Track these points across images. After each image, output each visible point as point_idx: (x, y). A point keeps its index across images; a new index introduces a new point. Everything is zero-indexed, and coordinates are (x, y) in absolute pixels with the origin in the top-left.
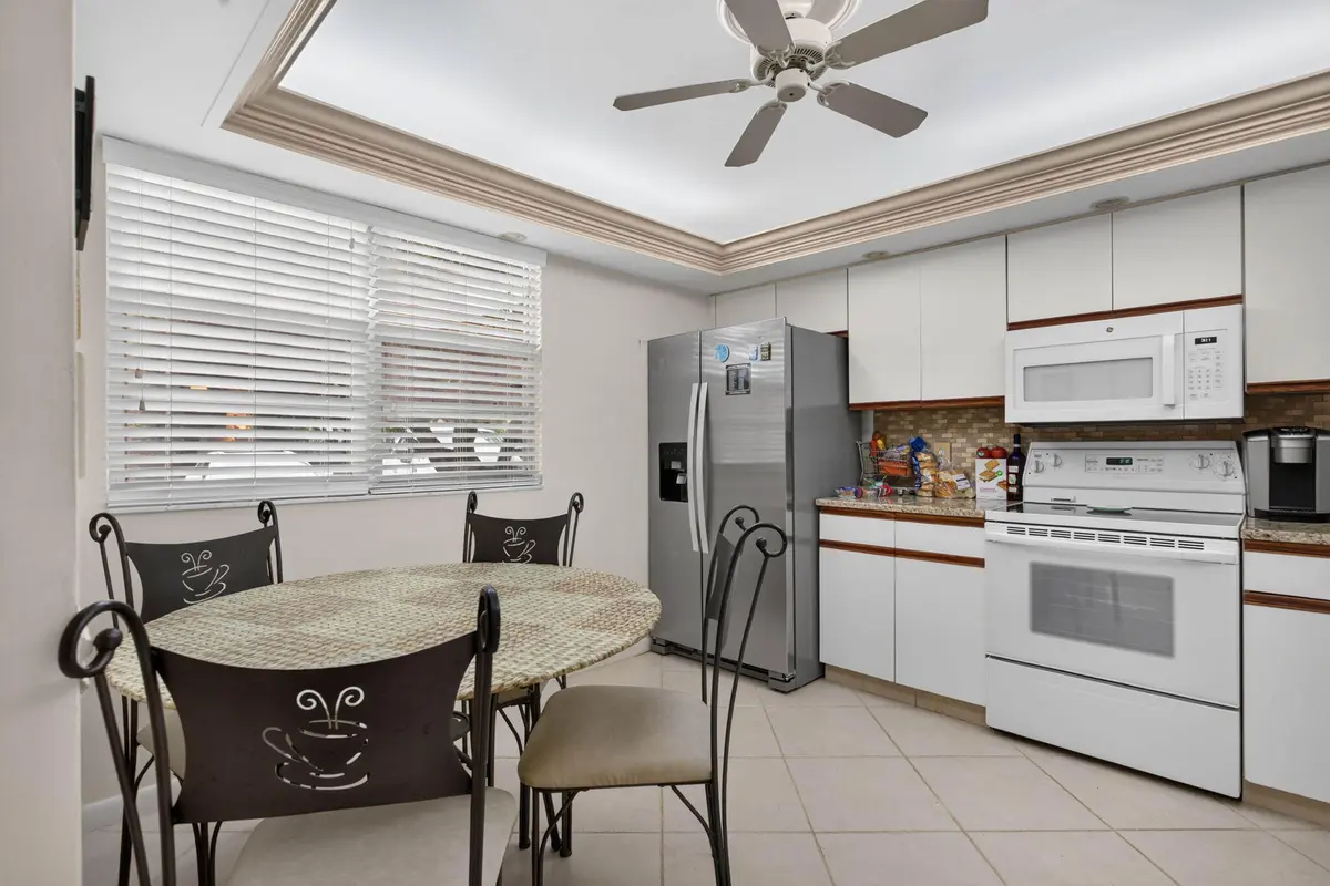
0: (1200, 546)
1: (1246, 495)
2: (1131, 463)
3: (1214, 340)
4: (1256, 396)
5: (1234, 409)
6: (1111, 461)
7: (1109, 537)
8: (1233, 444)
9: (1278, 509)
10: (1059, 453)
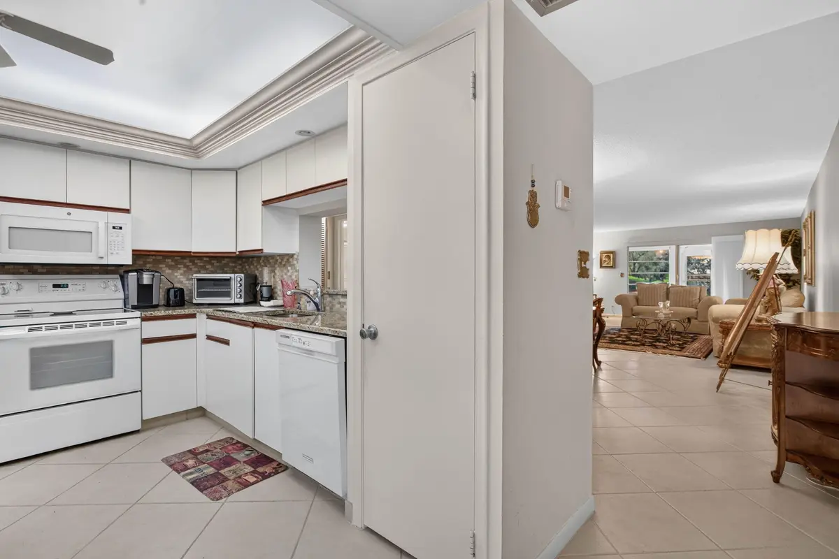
0: (125, 323)
1: (124, 300)
2: (67, 287)
3: (121, 228)
4: (137, 254)
5: (127, 260)
6: (55, 286)
7: (67, 326)
8: (118, 276)
9: (141, 304)
10: (20, 282)
